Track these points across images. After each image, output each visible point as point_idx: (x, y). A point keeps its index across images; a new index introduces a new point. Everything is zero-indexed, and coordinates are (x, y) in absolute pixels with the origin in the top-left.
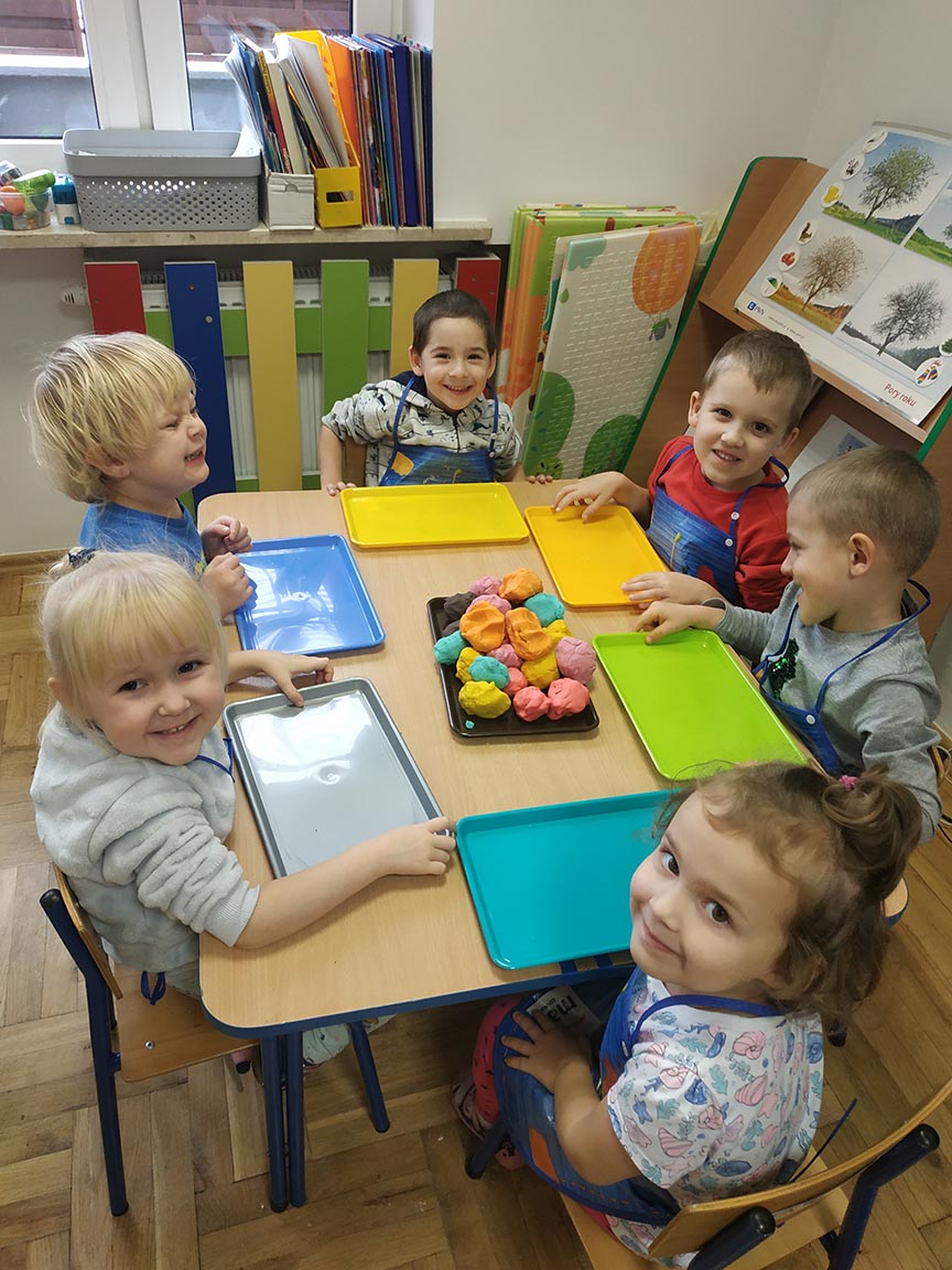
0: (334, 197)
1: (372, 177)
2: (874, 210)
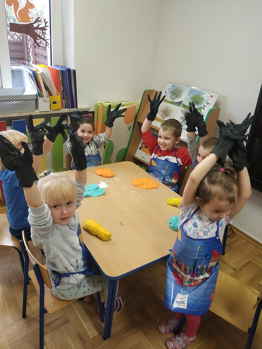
0: (54, 103)
1: (63, 98)
2: (173, 100)
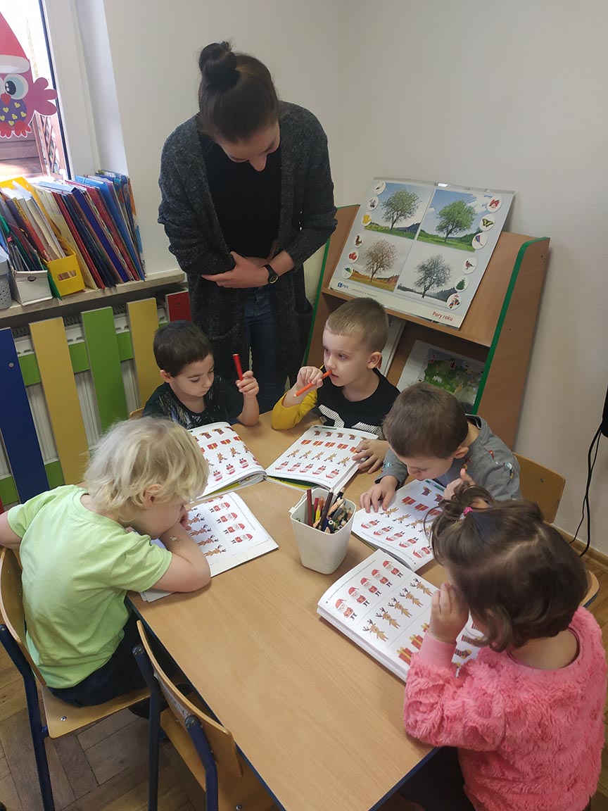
2: (393, 224)
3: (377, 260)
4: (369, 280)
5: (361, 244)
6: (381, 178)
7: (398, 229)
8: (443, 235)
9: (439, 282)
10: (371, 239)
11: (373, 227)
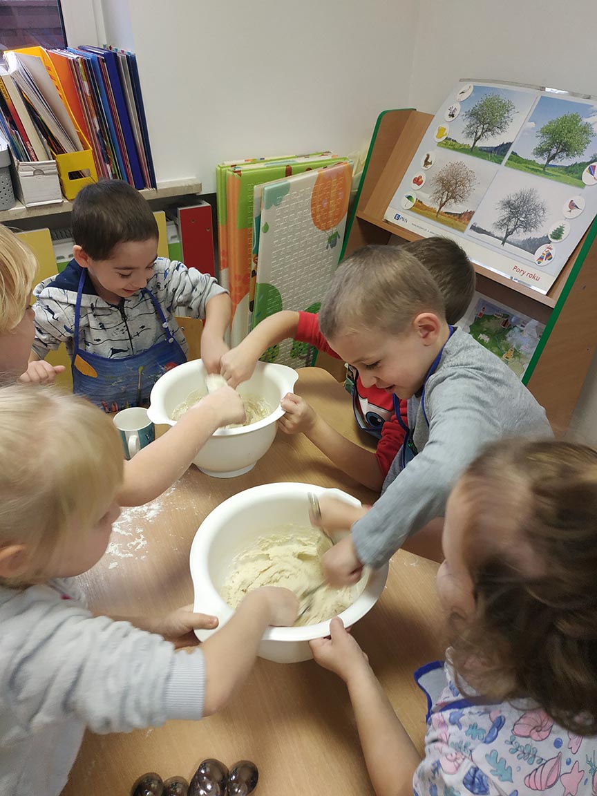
0: (75, 175)
1: (103, 156)
2: (476, 141)
3: (449, 188)
4: (436, 214)
5: (430, 166)
6: (469, 80)
7: (481, 149)
8: (542, 161)
9: (527, 226)
10: (444, 159)
11: (450, 144)
